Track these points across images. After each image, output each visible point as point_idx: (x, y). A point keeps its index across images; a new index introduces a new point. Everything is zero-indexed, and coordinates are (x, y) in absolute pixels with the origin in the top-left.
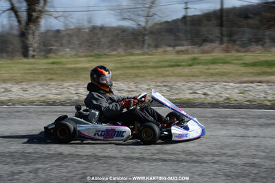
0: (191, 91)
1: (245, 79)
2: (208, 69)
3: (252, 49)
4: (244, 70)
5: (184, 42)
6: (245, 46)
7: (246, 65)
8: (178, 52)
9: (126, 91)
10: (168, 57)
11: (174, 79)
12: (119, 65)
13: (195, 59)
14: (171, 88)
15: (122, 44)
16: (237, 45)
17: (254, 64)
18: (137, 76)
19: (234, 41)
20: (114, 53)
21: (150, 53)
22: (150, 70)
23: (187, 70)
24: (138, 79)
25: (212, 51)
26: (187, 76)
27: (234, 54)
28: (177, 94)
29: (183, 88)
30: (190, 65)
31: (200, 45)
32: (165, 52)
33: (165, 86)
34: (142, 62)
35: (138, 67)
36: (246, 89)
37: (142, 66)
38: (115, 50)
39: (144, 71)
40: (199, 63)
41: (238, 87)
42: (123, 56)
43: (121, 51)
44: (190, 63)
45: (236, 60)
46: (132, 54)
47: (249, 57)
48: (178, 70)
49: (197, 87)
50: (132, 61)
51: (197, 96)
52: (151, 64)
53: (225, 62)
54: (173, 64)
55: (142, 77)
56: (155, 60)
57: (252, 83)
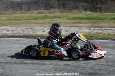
0: (42, 31)
1: (68, 25)
2: (51, 21)
3: (73, 12)
4: (68, 21)
5: (42, 8)
6: (70, 10)
7: (69, 19)
8: (39, 13)
9: (11, 31)
10: (33, 15)
11: (35, 25)
12: (9, 19)
13: (46, 16)
14: (33, 29)
15: (11, 8)
16: (67, 9)
17: (73, 19)
18: (17, 24)
19: (65, 8)
20: (7, 13)
21: (25, 13)
22: (24, 21)
23: (41, 21)
24: (17, 25)
25: (54, 12)
26: (41, 24)
27: (65, 14)
28: (36, 32)
29: (39, 29)
30: (43, 19)
31: (49, 9)
32: (32, 12)
33: (30, 28)
34: (20, 17)
35: (18, 20)
36: (68, 30)
37: (20, 19)
38: (8, 11)
39: (20, 21)
40: (48, 18)
41: (65, 29)
42: (11, 14)
43: (10, 12)
44: (43, 17)
45: (65, 16)
46: (16, 13)
47: (71, 15)
48: (37, 21)
49: (46, 29)
50: (15, 17)
51: (45, 33)
52: (24, 18)
53: (60, 18)
54: (35, 18)
55: (19, 24)
56: (27, 16)
57: (71, 27)
